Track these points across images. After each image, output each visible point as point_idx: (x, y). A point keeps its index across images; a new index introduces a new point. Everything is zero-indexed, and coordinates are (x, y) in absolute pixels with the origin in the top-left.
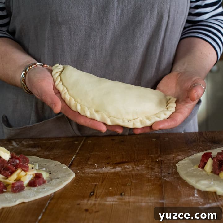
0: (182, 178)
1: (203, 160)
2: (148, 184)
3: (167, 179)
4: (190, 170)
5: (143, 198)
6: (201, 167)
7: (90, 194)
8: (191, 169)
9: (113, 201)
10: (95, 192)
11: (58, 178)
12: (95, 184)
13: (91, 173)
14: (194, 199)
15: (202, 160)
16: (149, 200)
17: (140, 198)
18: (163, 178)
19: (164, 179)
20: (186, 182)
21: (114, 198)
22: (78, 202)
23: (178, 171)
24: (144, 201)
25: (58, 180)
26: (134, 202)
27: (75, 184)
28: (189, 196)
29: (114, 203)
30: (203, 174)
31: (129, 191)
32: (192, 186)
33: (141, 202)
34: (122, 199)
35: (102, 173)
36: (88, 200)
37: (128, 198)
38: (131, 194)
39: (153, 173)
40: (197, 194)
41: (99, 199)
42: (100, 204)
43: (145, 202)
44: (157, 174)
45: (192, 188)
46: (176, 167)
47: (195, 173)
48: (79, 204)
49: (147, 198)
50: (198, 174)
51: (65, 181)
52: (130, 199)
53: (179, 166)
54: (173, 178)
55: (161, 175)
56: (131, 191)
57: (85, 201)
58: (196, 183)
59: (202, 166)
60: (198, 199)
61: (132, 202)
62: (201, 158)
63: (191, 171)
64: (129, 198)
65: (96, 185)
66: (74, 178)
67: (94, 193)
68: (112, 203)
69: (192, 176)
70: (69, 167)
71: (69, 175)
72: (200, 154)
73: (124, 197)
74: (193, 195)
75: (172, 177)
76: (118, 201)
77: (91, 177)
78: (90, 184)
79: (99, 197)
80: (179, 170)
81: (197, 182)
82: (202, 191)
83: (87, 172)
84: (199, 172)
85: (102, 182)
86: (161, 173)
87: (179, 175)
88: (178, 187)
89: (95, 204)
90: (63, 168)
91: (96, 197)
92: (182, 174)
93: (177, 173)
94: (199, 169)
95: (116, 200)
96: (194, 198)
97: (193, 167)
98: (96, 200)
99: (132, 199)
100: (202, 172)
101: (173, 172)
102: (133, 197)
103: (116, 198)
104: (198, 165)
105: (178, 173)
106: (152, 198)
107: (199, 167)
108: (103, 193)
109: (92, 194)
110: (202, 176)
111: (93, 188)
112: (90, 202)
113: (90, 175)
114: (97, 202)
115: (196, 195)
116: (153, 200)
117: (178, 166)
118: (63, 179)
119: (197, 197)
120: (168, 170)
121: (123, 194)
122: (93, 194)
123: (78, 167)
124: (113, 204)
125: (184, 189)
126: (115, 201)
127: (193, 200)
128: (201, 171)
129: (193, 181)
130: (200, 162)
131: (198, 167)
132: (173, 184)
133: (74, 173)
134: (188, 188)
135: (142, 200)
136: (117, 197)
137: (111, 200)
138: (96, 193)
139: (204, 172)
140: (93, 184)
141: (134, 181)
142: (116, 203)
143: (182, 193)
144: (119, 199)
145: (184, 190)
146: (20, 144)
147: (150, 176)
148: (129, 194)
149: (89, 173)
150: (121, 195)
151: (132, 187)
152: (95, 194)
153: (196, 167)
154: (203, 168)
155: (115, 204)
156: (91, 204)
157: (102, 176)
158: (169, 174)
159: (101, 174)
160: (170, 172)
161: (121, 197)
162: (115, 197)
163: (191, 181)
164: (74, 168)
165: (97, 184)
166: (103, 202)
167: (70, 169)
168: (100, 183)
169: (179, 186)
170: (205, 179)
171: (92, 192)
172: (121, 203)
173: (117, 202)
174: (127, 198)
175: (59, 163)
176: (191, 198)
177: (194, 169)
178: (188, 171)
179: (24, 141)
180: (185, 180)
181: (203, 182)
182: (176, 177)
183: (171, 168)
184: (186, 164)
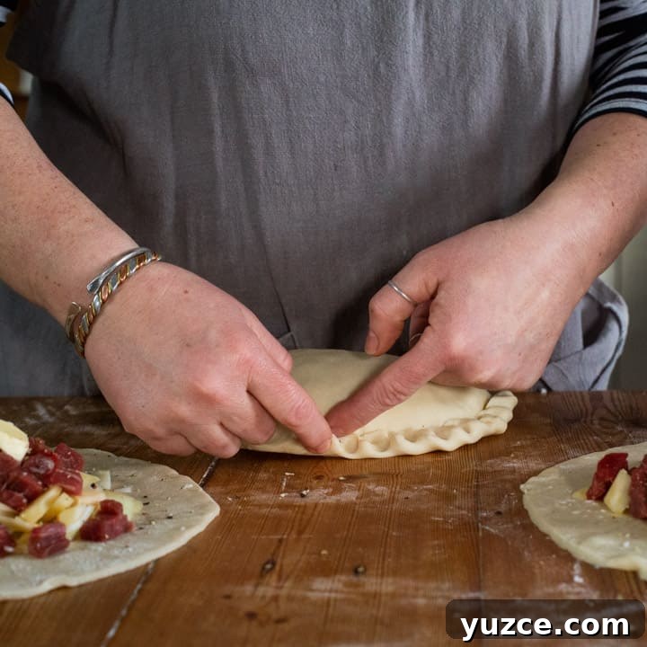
0: (537, 528)
1: (601, 475)
2: (436, 542)
3: (492, 530)
4: (562, 505)
5: (421, 584)
6: (594, 498)
7: (263, 568)
8: (564, 502)
9: (331, 591)
10: (279, 561)
11: (170, 518)
12: (279, 537)
13: (268, 506)
14: (570, 589)
15: (597, 477)
16: (438, 589)
17: (411, 583)
18: (480, 525)
19: (483, 529)
20: (547, 538)
21: (333, 581)
22: (227, 589)
23: (525, 507)
24: (421, 592)
25: (169, 524)
26: (393, 595)
27: (220, 537)
28: (557, 581)
29: (333, 595)
30: (601, 517)
31: (379, 562)
32: (566, 551)
33: (415, 597)
34: (357, 586)
35: (299, 506)
36: (257, 586)
37: (376, 583)
38: (386, 570)
39: (452, 510)
40: (581, 576)
41: (288, 584)
42: (290, 598)
43: (425, 596)
44: (464, 512)
45: (568, 558)
46: (522, 493)
47: (576, 512)
48: (228, 597)
49: (432, 585)
50: (586, 516)
51: (189, 527)
52: (381, 584)
53: (528, 490)
54: (510, 526)
55: (476, 516)
56: (386, 563)
57: (248, 589)
58: (579, 543)
59: (599, 492)
60: (583, 590)
61: (387, 594)
62: (596, 470)
63: (564, 507)
64: (379, 581)
65: (280, 541)
66: (216, 518)
67: (274, 564)
68: (327, 595)
69: (566, 521)
70: (202, 486)
71: (203, 509)
72: (593, 459)
73: (362, 579)
74: (570, 580)
75: (507, 523)
76: (345, 590)
77: (266, 517)
78: (263, 537)
79: (287, 578)
80: (528, 502)
81: (582, 539)
82: (597, 567)
83: (255, 503)
84: (589, 511)
85: (300, 533)
86: (476, 510)
87: (529, 517)
88: (526, 553)
89: (276, 599)
90: (186, 487)
91: (280, 578)
92: (539, 514)
93: (522, 512)
94: (590, 501)
95: (340, 586)
96: (573, 587)
97: (572, 493)
98: (281, 584)
99: (388, 586)
100: (597, 512)
101: (510, 510)
102: (390, 580)
103: (339, 581)
104: (586, 489)
105: (526, 512)
106: (447, 585)
107: (589, 497)
108: (301, 564)
109: (269, 566)
110: (597, 523)
111: (272, 550)
112: (261, 590)
113: (265, 511)
114: (284, 592)
115: (578, 579)
116: (449, 590)
117: (526, 491)
118: (185, 519)
119: (580, 585)
120: (498, 502)
121: (361, 569)
122: (272, 569)
123: (229, 487)
124: (329, 600)
125: (544, 560)
126: (336, 591)
127: (569, 593)
128: (594, 508)
129: (569, 536)
130: (594, 479)
131: (586, 497)
132: (510, 543)
133: (218, 503)
134: (554, 556)
135: (417, 589)
136: (343, 578)
137: (324, 588)
138: (281, 566)
139: (603, 511)
140: (271, 537)
141: (394, 534)
142: (339, 596)
143: (537, 571)
144: (346, 584)
145: (542, 563)
146: (58, 413)
147: (441, 519)
148: (380, 572)
149: (260, 506)
150: (356, 572)
151: (388, 551)
152: (277, 568)
153: (579, 495)
154: (600, 498)
155: (336, 600)
156: (263, 597)
157: (299, 515)
158: (499, 513)
159: (297, 509)
160: (503, 508)
161: (354, 579)
162: (338, 577)
163: (564, 537)
164: (219, 489)
165: (285, 537)
166: (299, 593)
167: (204, 492)
168: (294, 536)
169: (530, 552)
170: (607, 533)
171: (267, 563)
172: (353, 596)
173: (342, 592)
174: (371, 583)
175: (174, 472)
176: (563, 587)
177: (574, 501)
178: (557, 505)
179: (71, 405)
180: (545, 535)
181: (600, 541)
182: (519, 523)
183: (506, 496)
184: (550, 487)
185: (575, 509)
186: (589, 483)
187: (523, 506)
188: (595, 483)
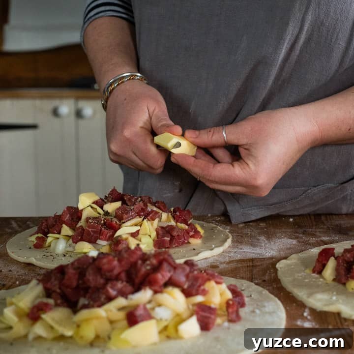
0: (285, 289)
1: (320, 260)
4: (298, 276)
6: (316, 272)
8: (300, 275)
15: (318, 261)
20: (291, 295)
23: (279, 277)
30: (320, 283)
32: (301, 301)
45: (302, 305)
46: (276, 270)
47: (307, 280)
50: (312, 282)
54: (271, 288)
58: (308, 297)
59: (319, 269)
62: (317, 257)
63: (300, 278)
69: (301, 285)
72: (316, 251)
75: (269, 286)
80: (280, 275)
81: (310, 295)
82: (318, 311)
84: (314, 280)
87: (281, 283)
92: (286, 281)
93: (277, 280)
94: (314, 275)
97: (305, 270)
100: (318, 280)
101: (271, 279)
104: (312, 268)
105: (279, 280)
107: (314, 272)
110: (318, 286)
117: (279, 269)
120: (264, 275)
125: (289, 307)
128: (316, 278)
129: (302, 293)
130: (316, 262)
131: (312, 272)
134: (295, 304)
139: (321, 280)
153: (308, 271)
154: (320, 272)
158: (264, 281)
160: (266, 278)
170: (323, 291)
177: (305, 274)
178: (296, 277)
179: (30, 221)
180: (289, 293)
181: (320, 296)
182: (275, 286)
183: (268, 272)
184: (292, 267)
185: (307, 279)
186: (314, 264)
187: (277, 277)
188: (317, 264)
